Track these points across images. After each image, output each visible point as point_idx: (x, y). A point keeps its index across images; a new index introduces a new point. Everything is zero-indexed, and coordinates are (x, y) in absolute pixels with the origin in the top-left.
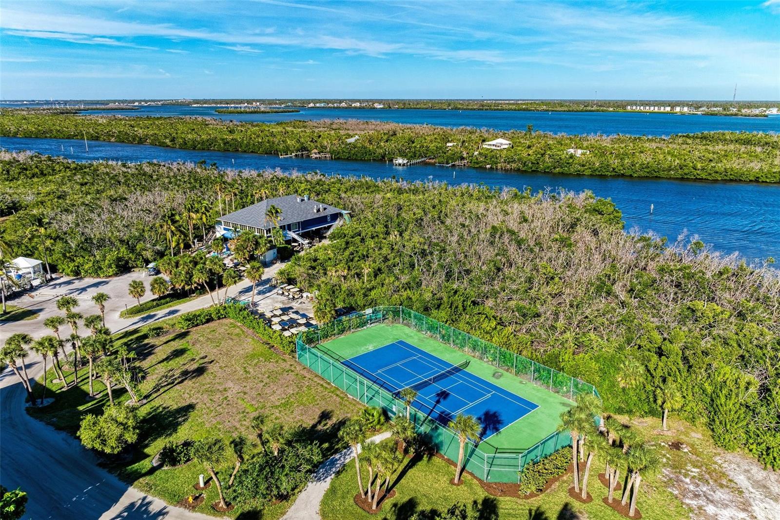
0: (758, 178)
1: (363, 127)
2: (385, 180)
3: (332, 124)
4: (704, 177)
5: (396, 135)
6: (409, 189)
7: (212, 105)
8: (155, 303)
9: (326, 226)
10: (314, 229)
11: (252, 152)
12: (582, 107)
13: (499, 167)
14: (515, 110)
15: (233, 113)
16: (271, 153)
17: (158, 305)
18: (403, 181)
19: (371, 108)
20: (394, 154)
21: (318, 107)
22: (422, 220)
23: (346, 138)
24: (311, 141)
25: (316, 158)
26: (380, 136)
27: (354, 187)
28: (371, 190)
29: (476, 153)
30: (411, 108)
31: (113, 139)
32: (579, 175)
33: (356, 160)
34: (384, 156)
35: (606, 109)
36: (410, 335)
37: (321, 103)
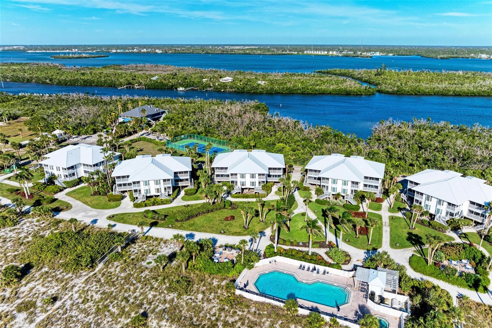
1: (155, 69)
2: (177, 98)
3: (136, 67)
4: (311, 92)
5: (177, 75)
6: (188, 102)
9: (160, 116)
10: (156, 117)
11: (101, 86)
12: (280, 52)
13: (227, 91)
14: (242, 54)
15: (65, 58)
16: (112, 86)
19: (155, 53)
20: (177, 85)
22: (195, 112)
23: (151, 77)
24: (132, 79)
25: (138, 88)
26: (169, 76)
28: (172, 103)
29: (217, 84)
30: (180, 53)
31: (8, 80)
32: (261, 93)
33: (158, 89)
34: (172, 86)
35: (293, 53)
36: (195, 141)
37: (119, 49)
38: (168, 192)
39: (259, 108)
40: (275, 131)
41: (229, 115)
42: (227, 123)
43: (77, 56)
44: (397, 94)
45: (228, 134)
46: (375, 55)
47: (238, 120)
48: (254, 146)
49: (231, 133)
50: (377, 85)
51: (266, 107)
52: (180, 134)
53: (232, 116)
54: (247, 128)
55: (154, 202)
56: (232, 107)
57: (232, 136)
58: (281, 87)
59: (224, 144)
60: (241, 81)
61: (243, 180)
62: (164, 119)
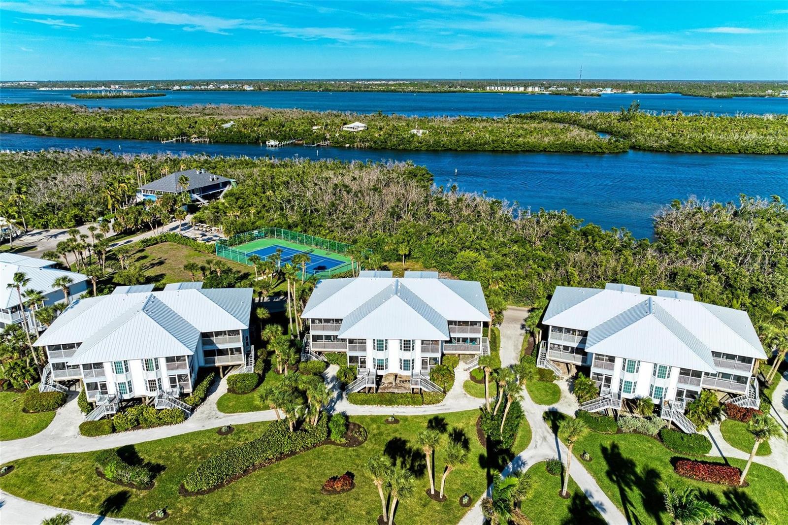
0: (546, 148)
1: (236, 111)
2: (261, 158)
3: (204, 109)
4: (509, 149)
5: (267, 120)
6: (280, 165)
7: (64, 89)
8: (115, 237)
9: (219, 190)
10: (211, 193)
11: (133, 138)
12: (446, 88)
13: (356, 146)
14: (384, 91)
15: (93, 98)
16: (152, 139)
17: (117, 239)
18: (275, 158)
19: (241, 90)
20: (267, 137)
21: (184, 90)
22: (289, 183)
23: (222, 123)
24: (189, 127)
25: (196, 142)
26: (253, 122)
27: (236, 164)
28: (249, 166)
29: (337, 135)
30: (282, 90)
32: (417, 151)
33: (232, 143)
34: (258, 139)
35: (467, 89)
36: (281, 242)
37: (186, 85)
38: (181, 388)
39: (415, 176)
40: (451, 221)
41: (354, 187)
42: (350, 204)
43: (113, 94)
44: (668, 152)
45: (352, 227)
46: (603, 92)
47: (371, 199)
48: (406, 256)
49: (358, 226)
50: (626, 136)
51: (428, 173)
52: (250, 226)
53: (360, 191)
54: (392, 215)
55: (137, 420)
56: (363, 174)
57: (360, 232)
58: (454, 139)
59: (340, 251)
60: (381, 129)
61: (380, 355)
62: (225, 197)
